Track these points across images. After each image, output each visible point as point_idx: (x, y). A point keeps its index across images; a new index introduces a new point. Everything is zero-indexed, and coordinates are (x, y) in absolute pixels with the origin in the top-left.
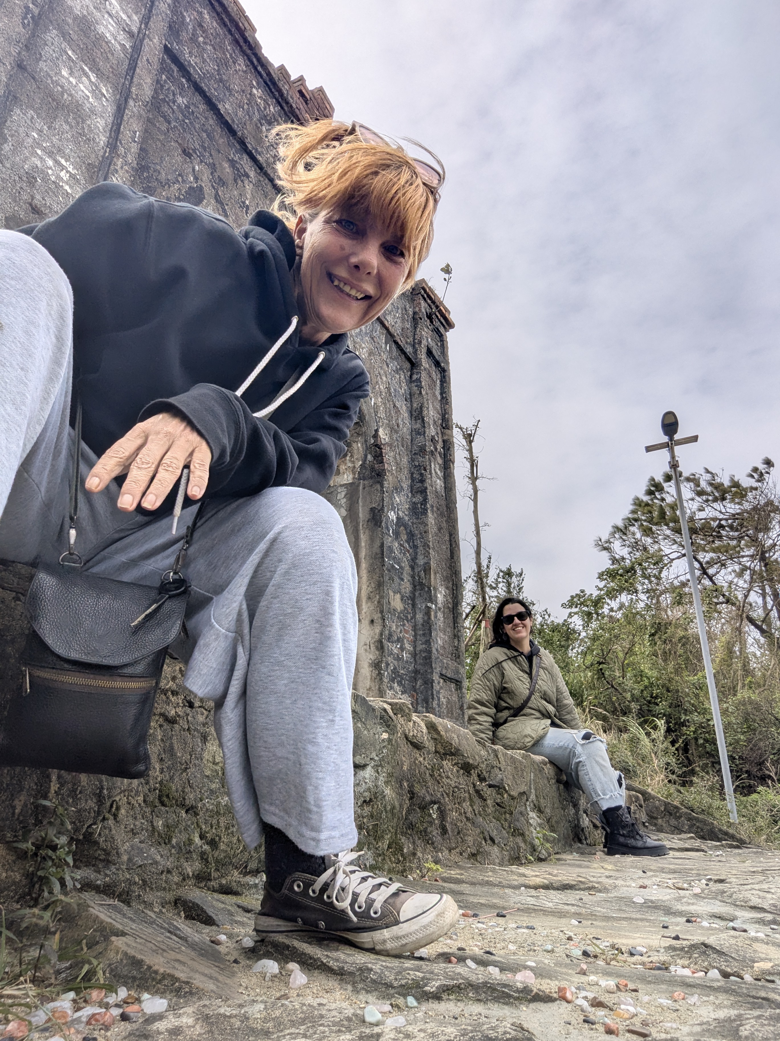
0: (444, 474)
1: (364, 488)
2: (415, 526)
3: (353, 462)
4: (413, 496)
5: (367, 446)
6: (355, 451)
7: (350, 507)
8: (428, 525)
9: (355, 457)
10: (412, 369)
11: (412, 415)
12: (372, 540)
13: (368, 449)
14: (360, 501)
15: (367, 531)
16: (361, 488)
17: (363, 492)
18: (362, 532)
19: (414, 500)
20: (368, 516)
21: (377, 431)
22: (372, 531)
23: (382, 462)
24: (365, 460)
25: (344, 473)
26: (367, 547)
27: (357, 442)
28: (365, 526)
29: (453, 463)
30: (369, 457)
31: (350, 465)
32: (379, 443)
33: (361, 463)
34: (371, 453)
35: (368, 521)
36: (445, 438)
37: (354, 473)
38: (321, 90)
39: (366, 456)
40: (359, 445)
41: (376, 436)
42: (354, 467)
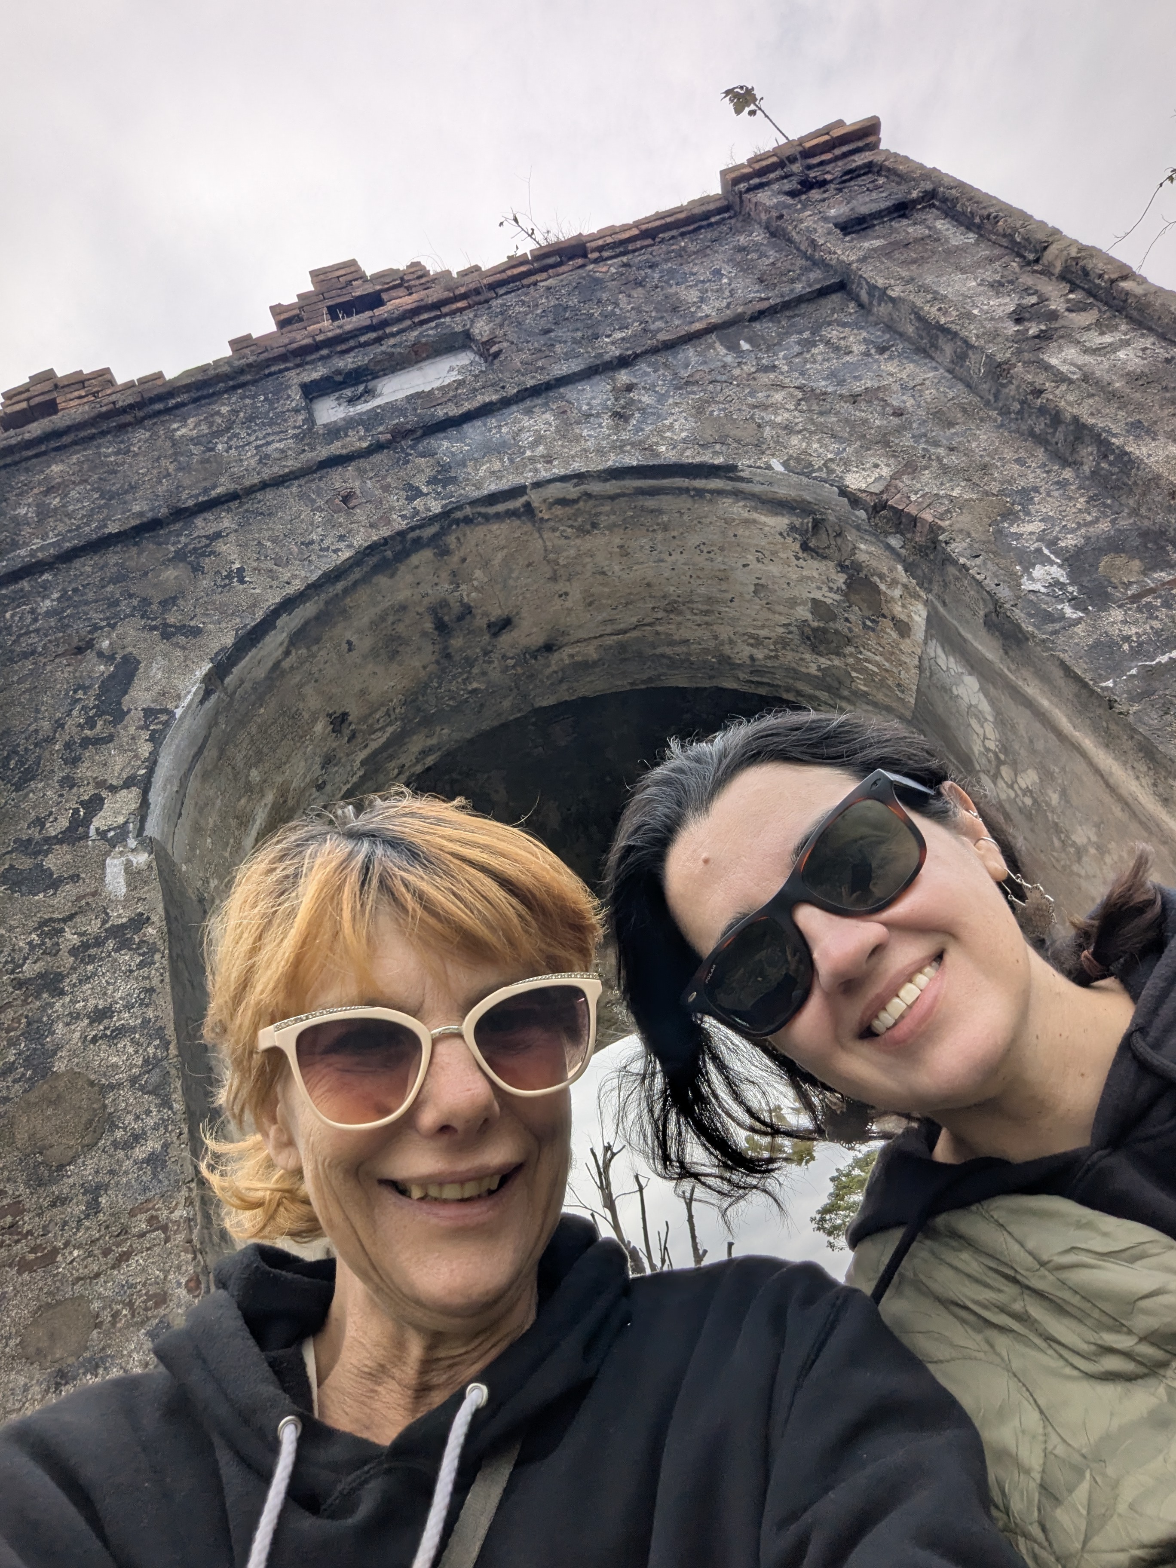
0: (1130, 319)
1: (944, 604)
2: (1143, 511)
3: (894, 583)
4: (1075, 464)
5: (870, 533)
6: (874, 563)
7: (967, 661)
8: (1159, 477)
9: (885, 570)
10: (849, 293)
11: (924, 351)
12: (1044, 678)
13: (878, 534)
14: (963, 633)
15: (1024, 672)
16: (941, 609)
17: (949, 611)
18: (1020, 683)
19: (1086, 469)
20: (996, 644)
21: (843, 492)
22: (1027, 661)
23: (914, 521)
24: (898, 555)
25: (910, 617)
26: (1055, 700)
27: (855, 548)
28: (1013, 667)
29: (1127, 274)
30: (895, 542)
31: (897, 592)
32: (871, 501)
33: (900, 567)
34: (887, 534)
35: (1006, 653)
36: (1058, 269)
37: (917, 597)
38: (314, 274)
39: (889, 547)
40: (862, 546)
41: (854, 500)
42: (905, 586)
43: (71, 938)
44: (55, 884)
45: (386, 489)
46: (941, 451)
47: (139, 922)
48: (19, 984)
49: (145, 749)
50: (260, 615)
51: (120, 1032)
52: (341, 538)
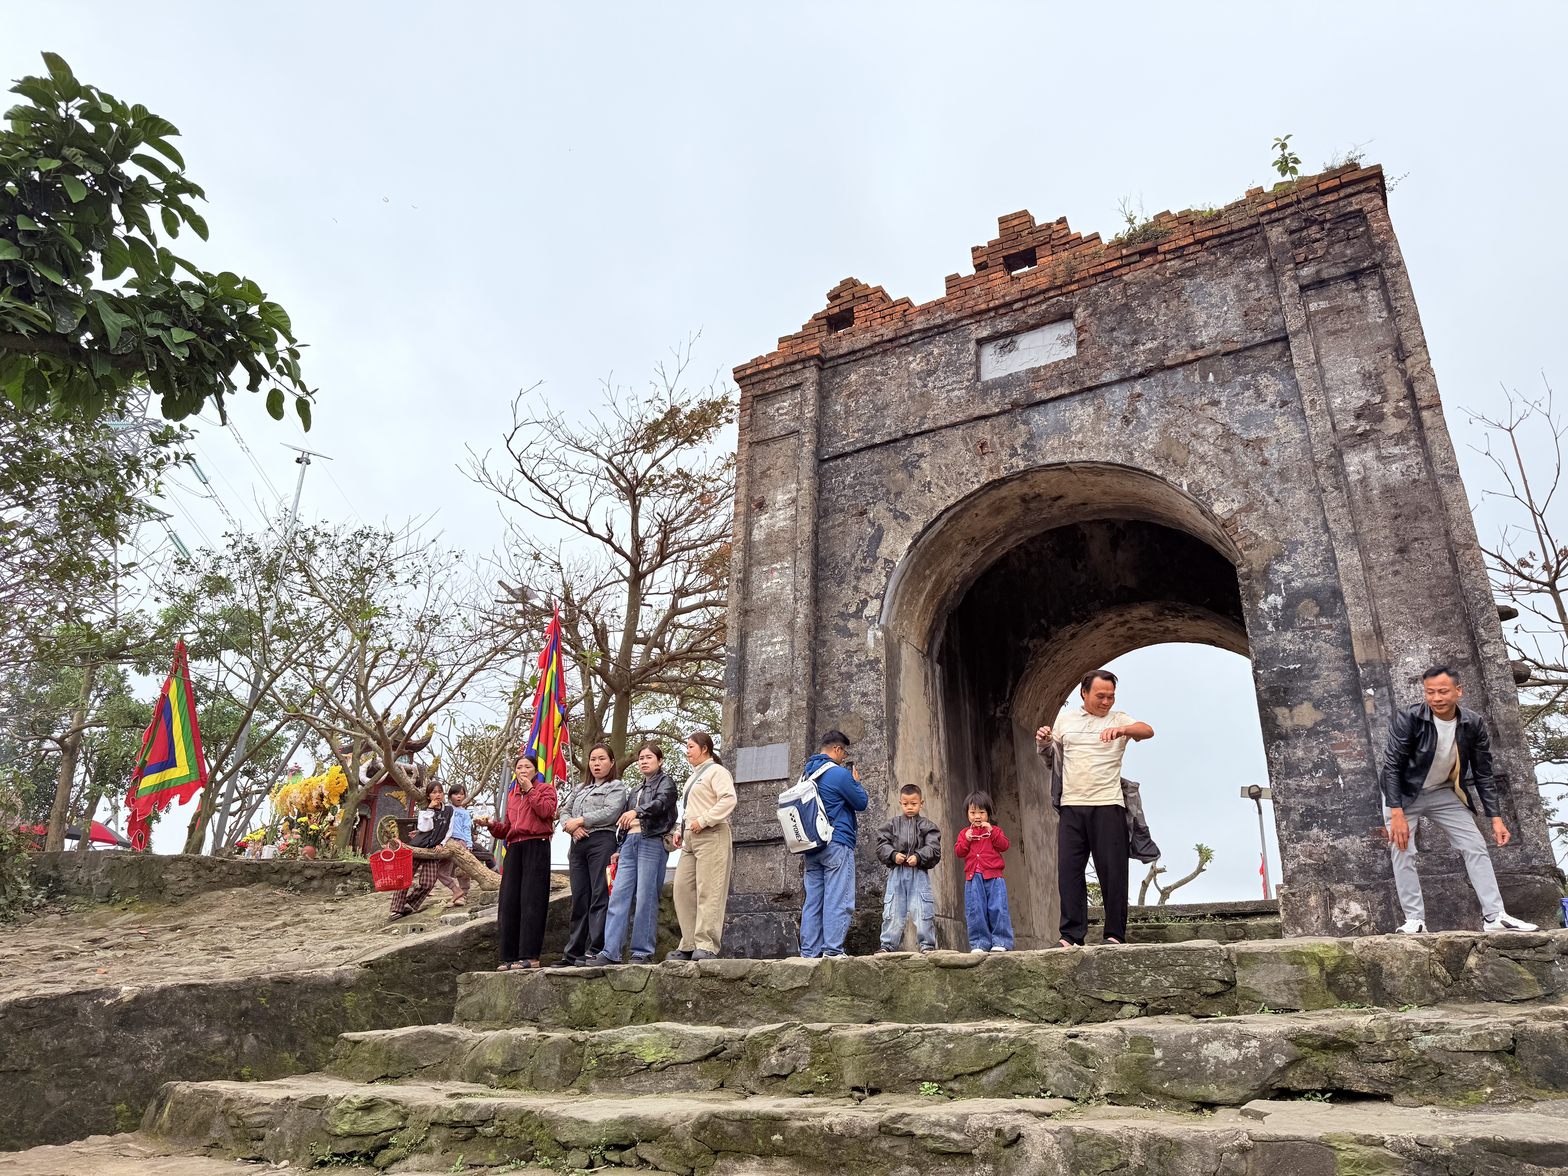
32: (1221, 522)
43: (855, 660)
44: (851, 636)
45: (1002, 444)
46: (1271, 500)
47: (877, 661)
48: (840, 674)
49: (884, 580)
50: (935, 515)
51: (869, 703)
52: (976, 475)
